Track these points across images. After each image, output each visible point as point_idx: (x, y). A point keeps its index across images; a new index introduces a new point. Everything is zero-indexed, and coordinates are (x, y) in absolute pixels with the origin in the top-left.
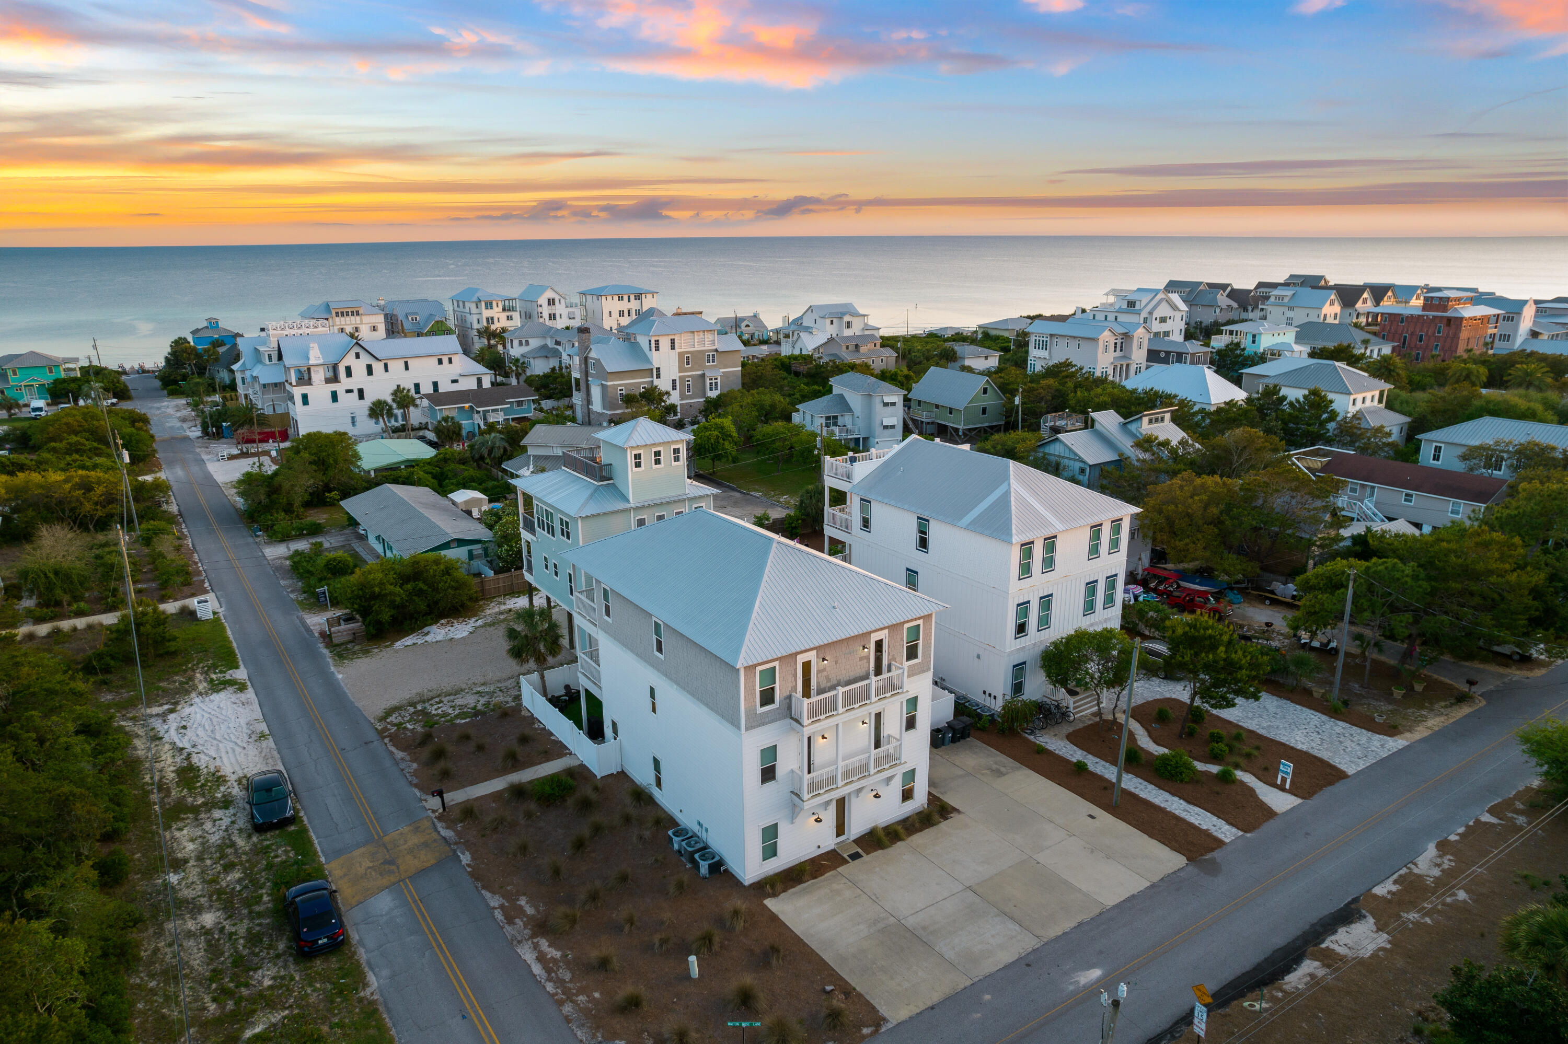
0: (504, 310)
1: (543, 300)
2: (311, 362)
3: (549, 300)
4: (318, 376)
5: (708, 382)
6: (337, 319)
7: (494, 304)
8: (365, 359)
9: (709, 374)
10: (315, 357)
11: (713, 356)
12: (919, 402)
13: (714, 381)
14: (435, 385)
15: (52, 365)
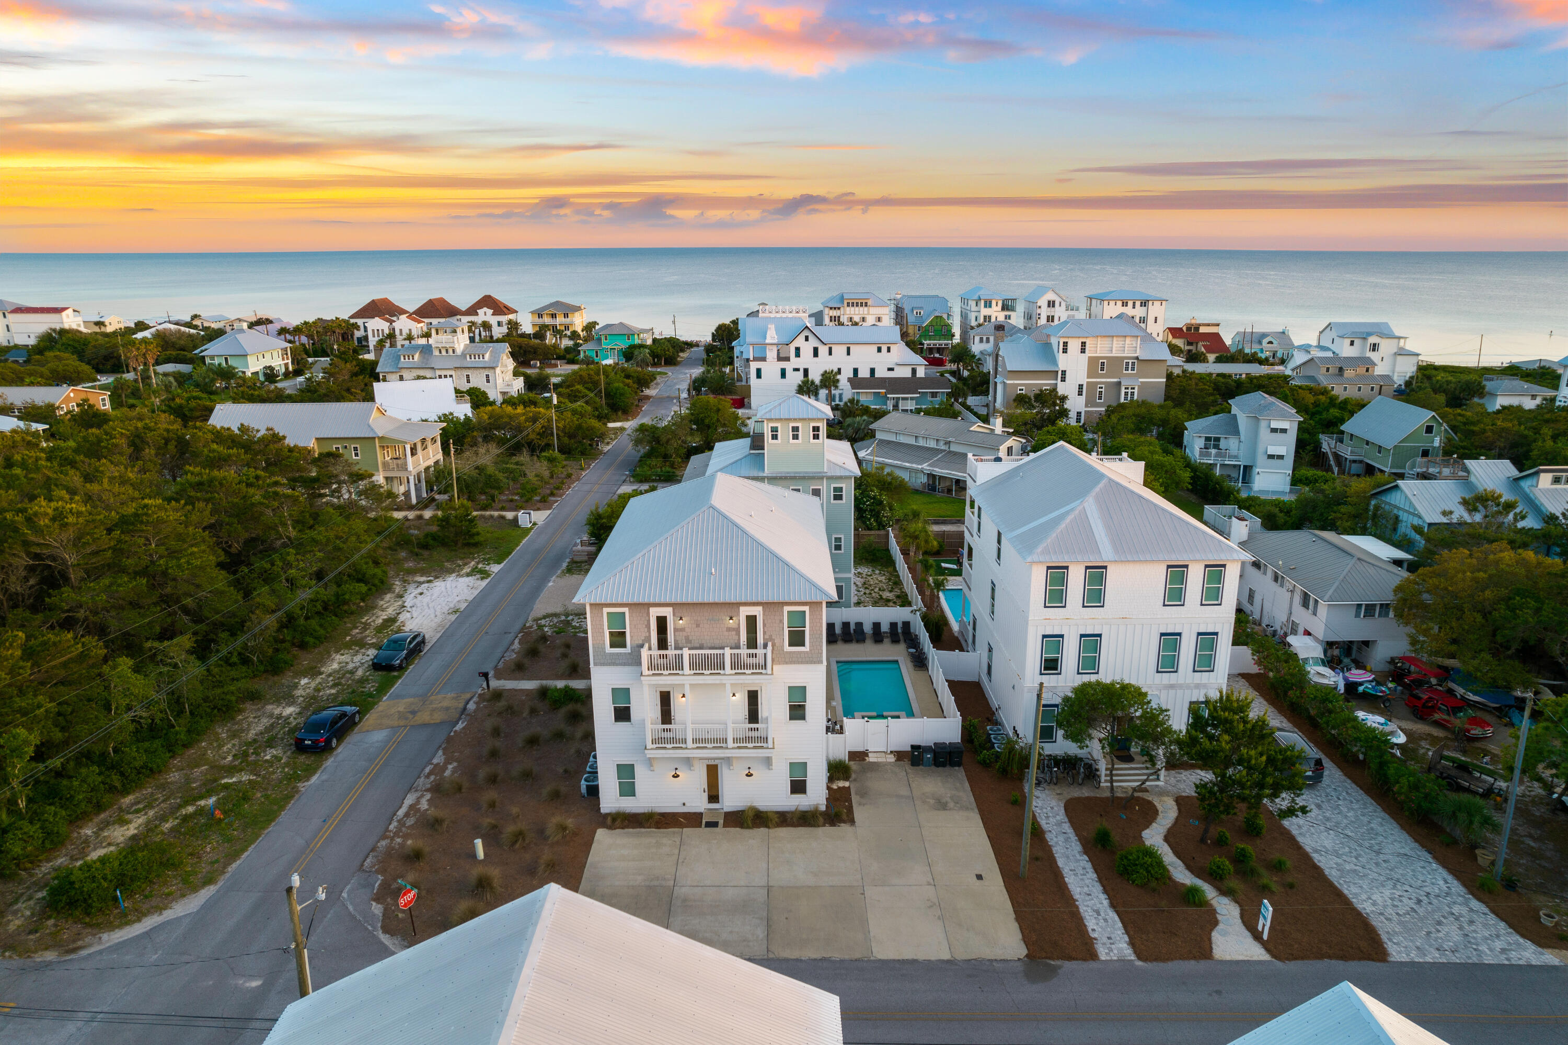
0: (1003, 309)
1: (1043, 302)
2: (767, 341)
3: (1049, 302)
4: (771, 354)
5: (1123, 391)
6: (848, 309)
7: (994, 303)
8: (813, 342)
9: (1124, 383)
10: (772, 336)
11: (1133, 364)
12: (1352, 435)
13: (1130, 391)
14: (873, 371)
15: (629, 333)
